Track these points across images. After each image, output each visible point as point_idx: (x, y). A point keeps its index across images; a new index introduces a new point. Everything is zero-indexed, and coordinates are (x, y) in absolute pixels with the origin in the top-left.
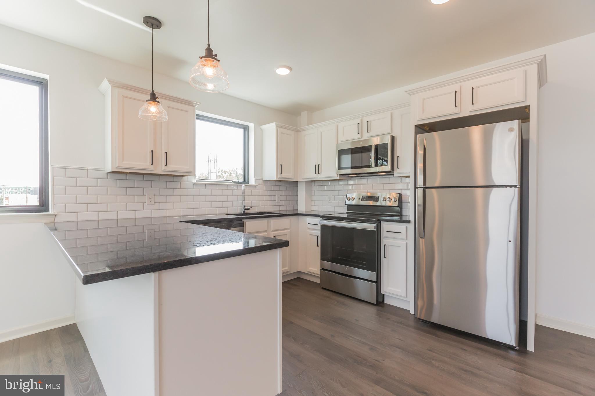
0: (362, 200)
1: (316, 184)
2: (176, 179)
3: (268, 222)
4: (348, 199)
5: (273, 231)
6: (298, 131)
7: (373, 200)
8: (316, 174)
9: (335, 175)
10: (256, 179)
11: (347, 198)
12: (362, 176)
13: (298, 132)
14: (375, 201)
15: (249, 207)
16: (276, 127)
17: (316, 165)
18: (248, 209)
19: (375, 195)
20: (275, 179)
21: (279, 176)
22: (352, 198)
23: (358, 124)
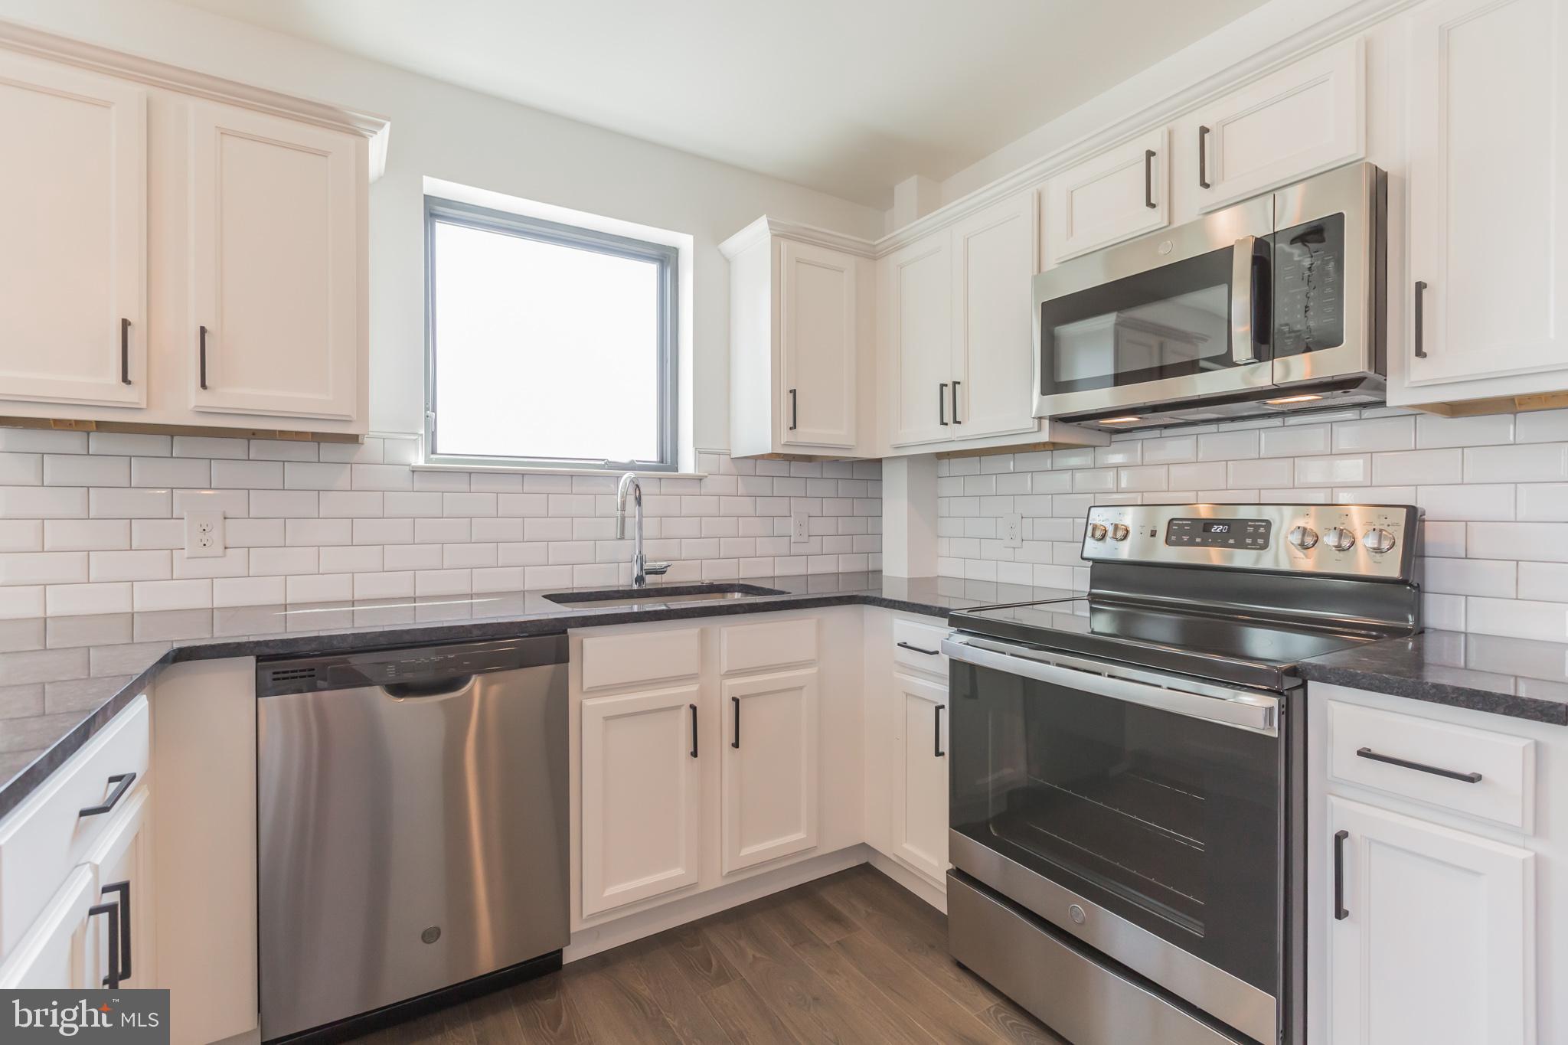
0: (1168, 541)
1: (958, 466)
2: (328, 451)
3: (703, 635)
4: (1093, 536)
5: (732, 674)
6: (873, 256)
7: (1231, 541)
8: (943, 423)
9: (1032, 424)
10: (699, 451)
11: (1090, 528)
12: (1166, 427)
13: (875, 259)
14: (1244, 546)
15: (664, 564)
16: (774, 236)
17: (942, 386)
18: (660, 572)
19: (1244, 513)
20: (767, 449)
21: (786, 436)
22: (1116, 527)
23: (1150, 154)
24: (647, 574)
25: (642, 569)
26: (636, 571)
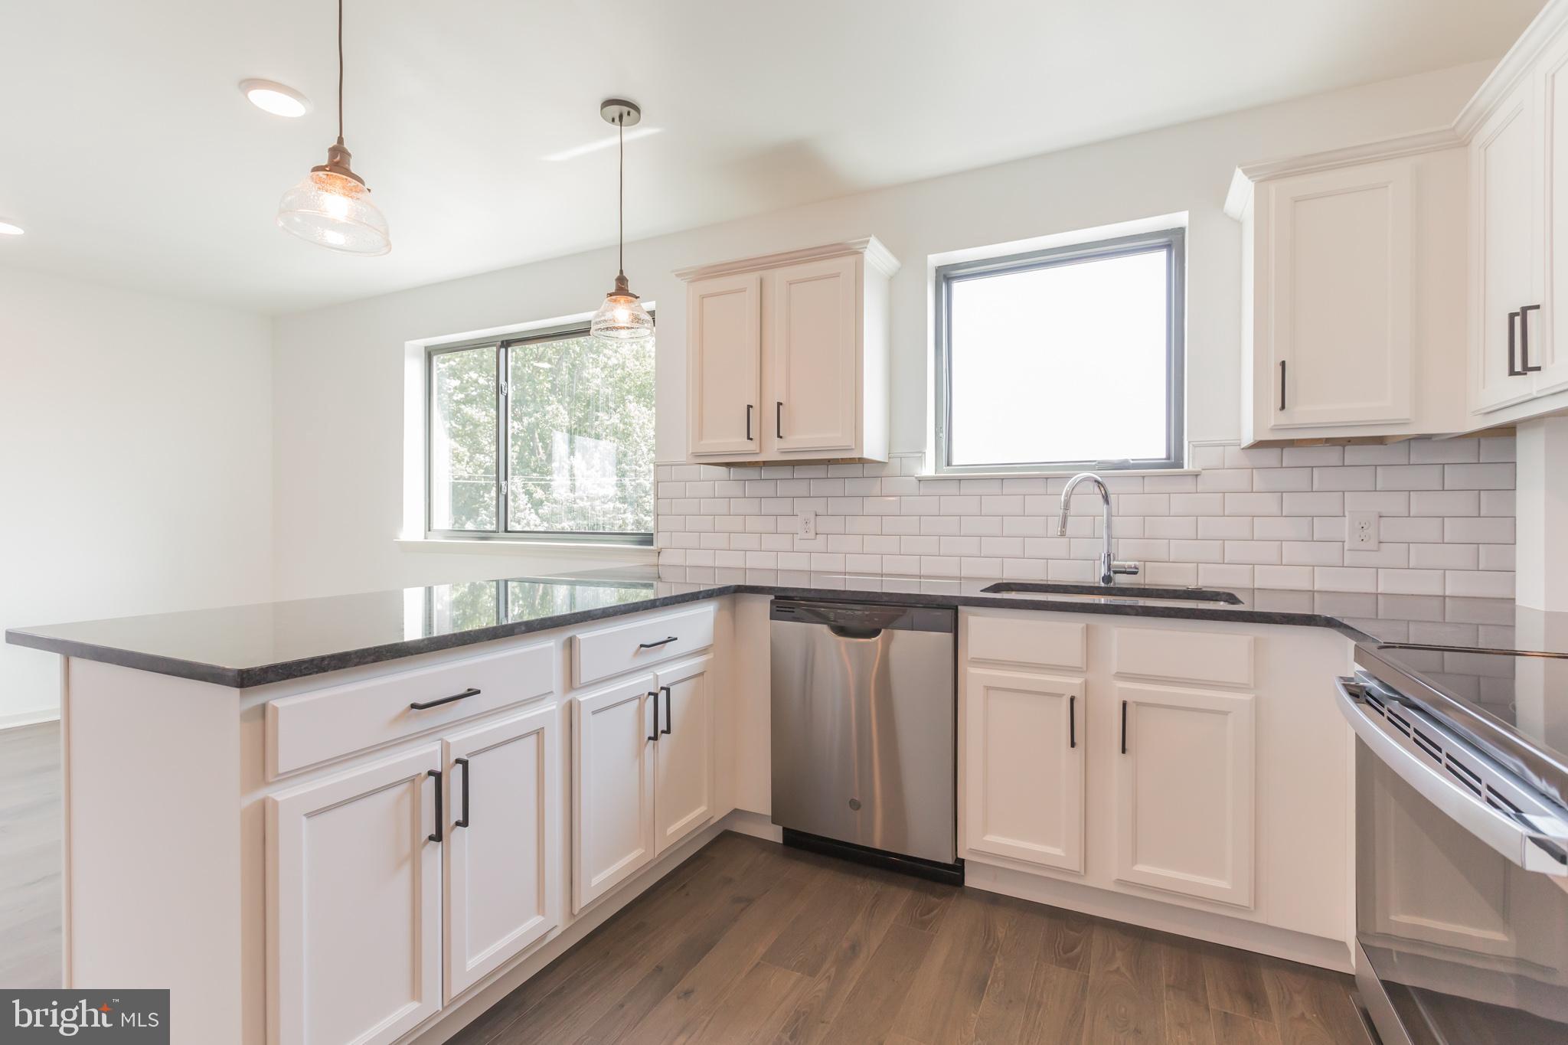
3: (1088, 631)
8: (1513, 373)
16: (1256, 183)
17: (1513, 316)
20: (1257, 436)
21: (1272, 419)
24: (1115, 572)
25: (1109, 569)
26: (1103, 571)
